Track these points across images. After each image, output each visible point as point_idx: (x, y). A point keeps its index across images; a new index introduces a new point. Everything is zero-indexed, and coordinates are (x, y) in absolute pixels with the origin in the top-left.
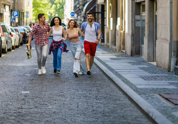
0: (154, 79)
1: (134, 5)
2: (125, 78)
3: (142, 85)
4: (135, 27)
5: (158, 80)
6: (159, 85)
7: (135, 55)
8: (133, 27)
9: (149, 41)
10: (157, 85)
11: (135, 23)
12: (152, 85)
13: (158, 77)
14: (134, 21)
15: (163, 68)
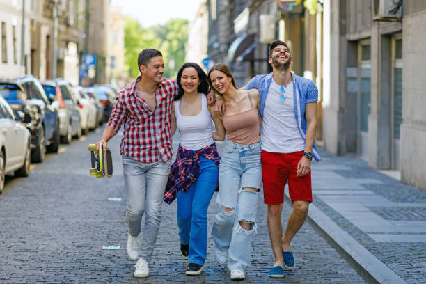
0: (405, 217)
2: (338, 214)
3: (382, 233)
5: (416, 218)
6: (422, 234)
10: (417, 234)
12: (405, 233)
13: (413, 210)
15: (419, 188)
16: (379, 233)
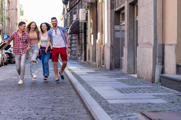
0: (133, 92)
1: (113, 14)
2: (96, 91)
3: (116, 99)
4: (115, 38)
5: (140, 92)
6: (140, 99)
7: (115, 69)
8: (112, 39)
9: (128, 50)
10: (136, 99)
11: (114, 33)
12: (130, 99)
13: (140, 88)
14: (113, 32)
15: (146, 79)
16: (114, 99)
